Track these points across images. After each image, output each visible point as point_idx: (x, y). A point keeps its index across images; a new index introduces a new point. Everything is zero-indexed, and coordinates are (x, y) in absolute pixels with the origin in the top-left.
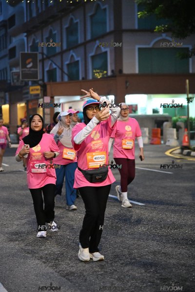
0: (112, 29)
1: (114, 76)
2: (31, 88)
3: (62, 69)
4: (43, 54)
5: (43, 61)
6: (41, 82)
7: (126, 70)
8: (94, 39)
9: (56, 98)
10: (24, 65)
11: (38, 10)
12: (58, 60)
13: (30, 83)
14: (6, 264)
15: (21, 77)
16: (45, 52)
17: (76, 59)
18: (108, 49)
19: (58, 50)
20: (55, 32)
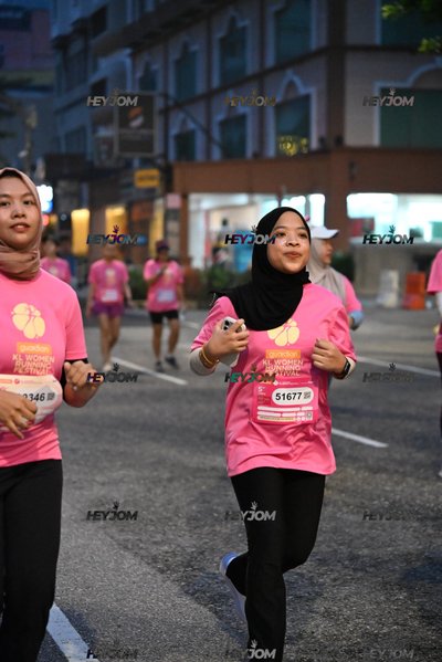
0: (323, 42)
1: (324, 151)
2: (139, 174)
3: (207, 132)
4: (166, 96)
5: (166, 112)
6: (160, 161)
7: (352, 139)
8: (281, 67)
9: (193, 197)
10: (125, 122)
12: (199, 111)
13: (136, 163)
15: (116, 149)
16: (172, 91)
17: (241, 110)
18: (312, 89)
19: (200, 88)
20: (194, 48)
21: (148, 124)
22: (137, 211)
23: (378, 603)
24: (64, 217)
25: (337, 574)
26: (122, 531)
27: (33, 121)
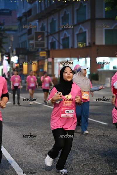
0: (90, 18)
1: (90, 46)
2: (41, 53)
3: (59, 42)
4: (48, 32)
5: (48, 36)
6: (46, 49)
7: (97, 43)
8: (78, 24)
9: (55, 59)
10: (37, 39)
11: (45, 6)
12: (56, 36)
13: (40, 50)
14: (25, 158)
15: (35, 46)
16: (49, 31)
17: (68, 35)
18: (86, 30)
19: (57, 30)
20: (55, 19)
21: (43, 40)
22: (40, 63)
23: (106, 166)
24: (21, 64)
25: (95, 158)
26: (37, 147)
27: (12, 39)
